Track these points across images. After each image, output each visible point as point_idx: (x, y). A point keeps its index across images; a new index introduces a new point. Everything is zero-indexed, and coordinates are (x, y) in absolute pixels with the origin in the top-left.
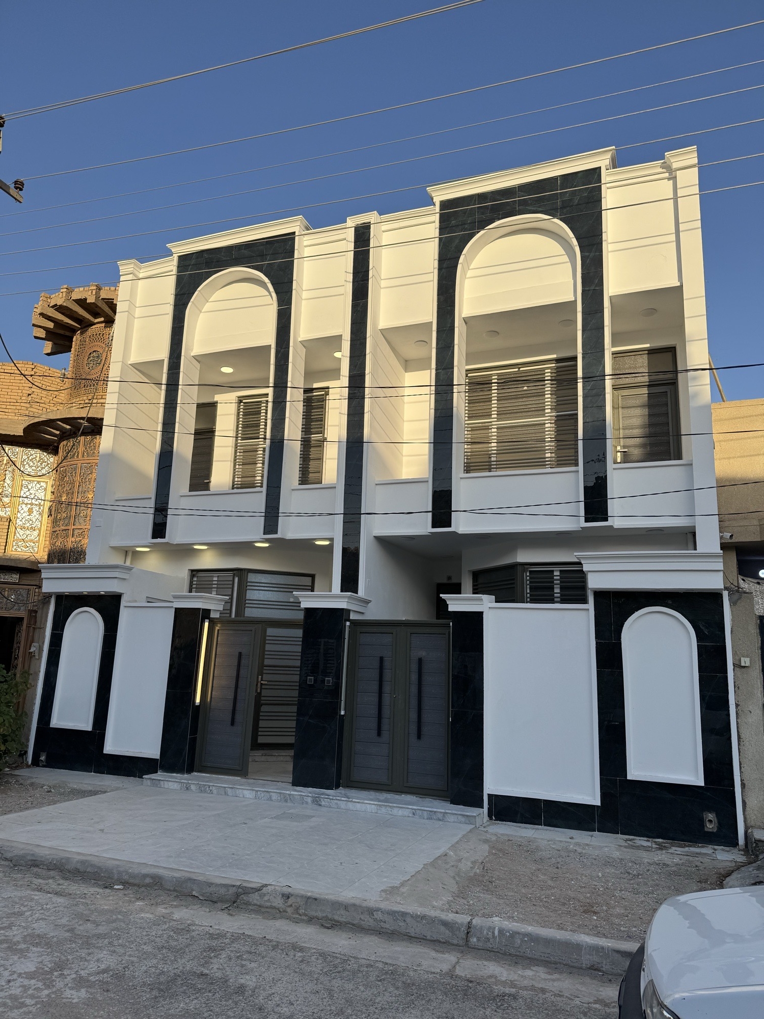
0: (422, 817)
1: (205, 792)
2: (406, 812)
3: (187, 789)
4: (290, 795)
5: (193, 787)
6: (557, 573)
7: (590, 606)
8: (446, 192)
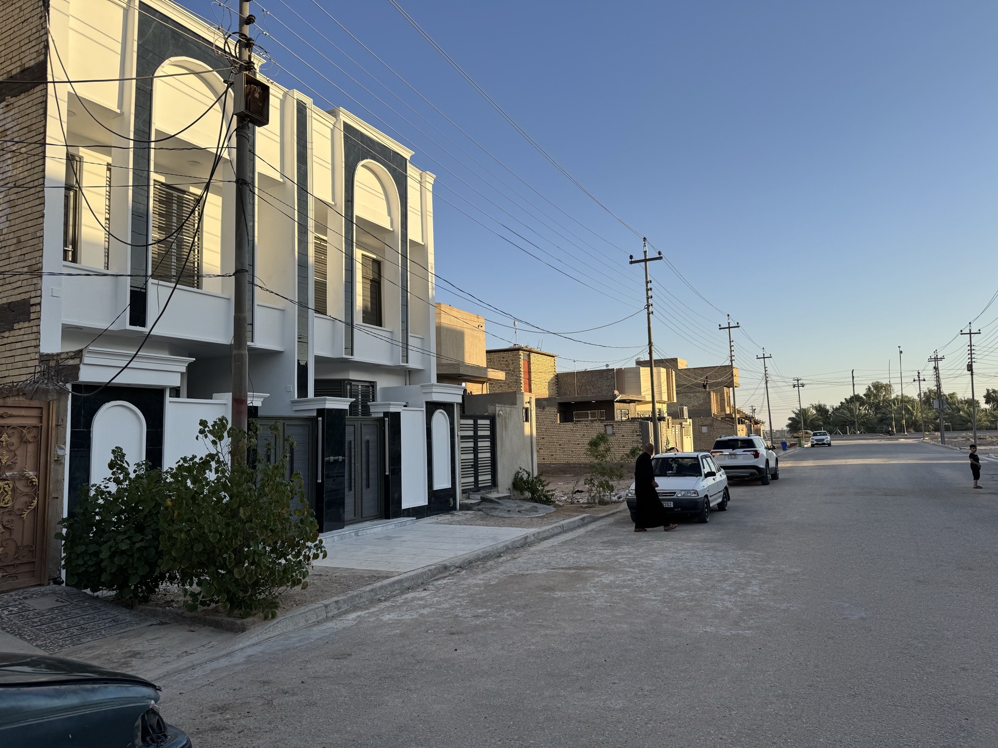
0: (398, 527)
2: (393, 526)
6: (360, 387)
7: (424, 409)
8: (346, 117)
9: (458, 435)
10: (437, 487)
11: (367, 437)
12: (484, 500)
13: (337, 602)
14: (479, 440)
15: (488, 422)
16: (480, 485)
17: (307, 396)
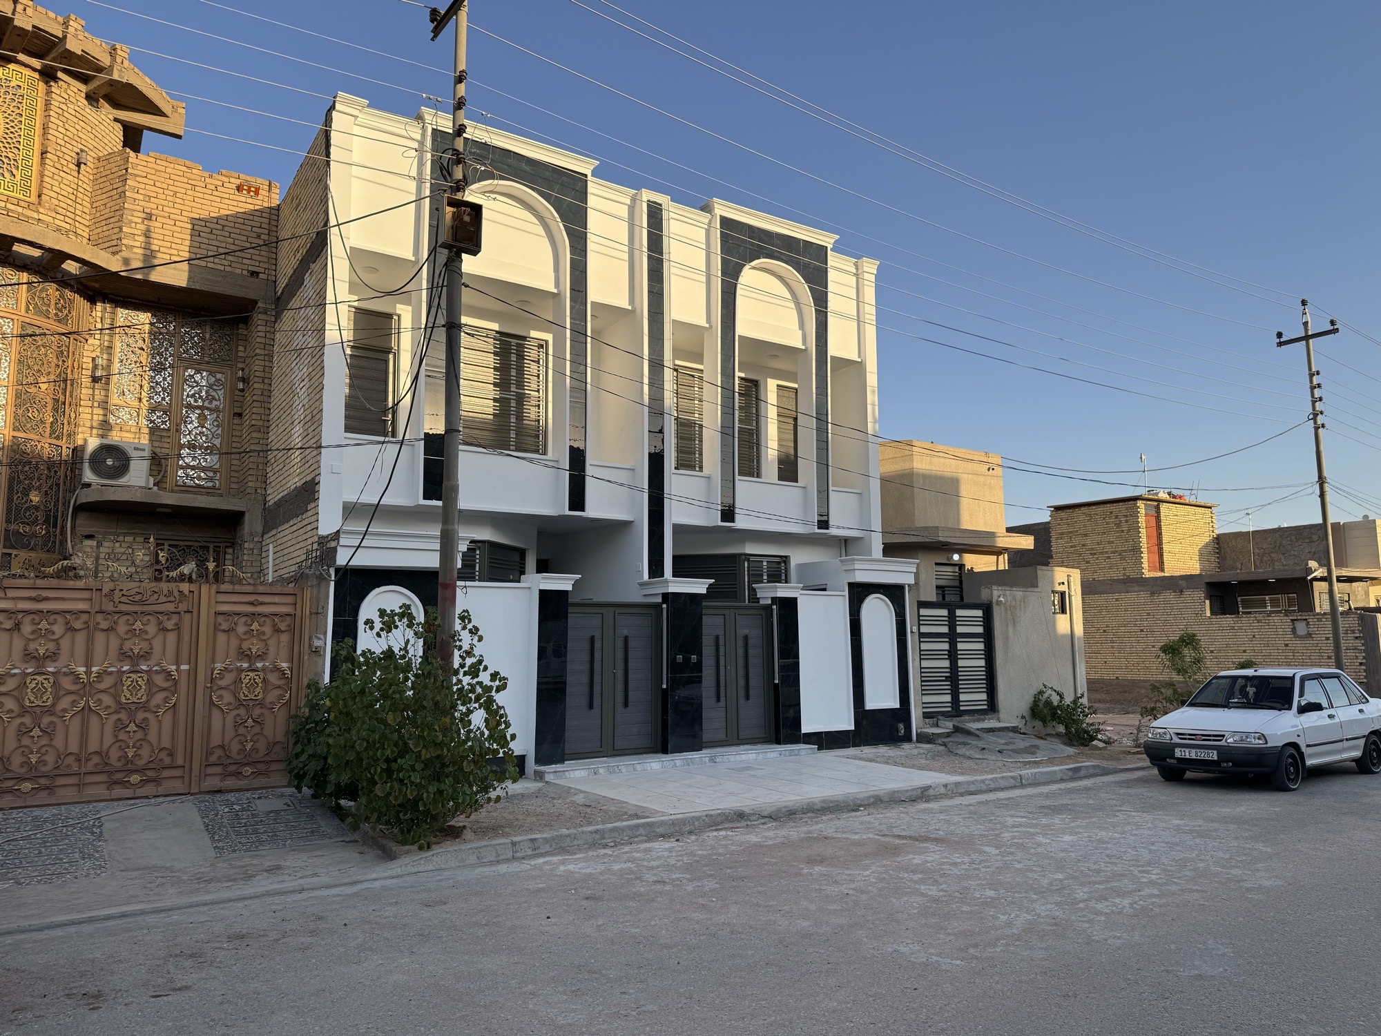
0: (785, 756)
1: (614, 772)
3: (595, 773)
4: (691, 759)
5: (601, 771)
6: (765, 564)
7: (846, 593)
8: (723, 209)
9: (912, 632)
10: (870, 704)
11: (746, 631)
12: (957, 730)
13: (532, 840)
14: (958, 640)
15: (979, 613)
16: (962, 708)
17: (662, 575)
